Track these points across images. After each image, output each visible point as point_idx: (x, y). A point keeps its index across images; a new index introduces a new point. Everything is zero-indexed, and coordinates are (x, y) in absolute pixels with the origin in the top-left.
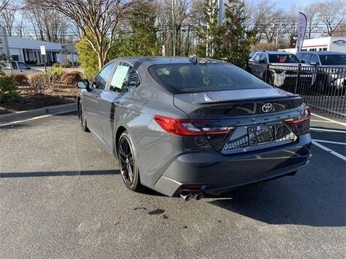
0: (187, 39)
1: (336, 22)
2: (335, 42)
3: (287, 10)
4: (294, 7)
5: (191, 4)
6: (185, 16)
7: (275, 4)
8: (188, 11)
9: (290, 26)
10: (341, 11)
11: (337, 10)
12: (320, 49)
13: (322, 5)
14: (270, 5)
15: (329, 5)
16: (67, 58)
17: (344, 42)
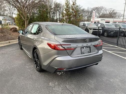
0: (52, 17)
1: (101, 13)
2: (101, 20)
3: (86, 9)
4: (88, 8)
5: (54, 5)
6: (52, 9)
7: (82, 7)
8: (53, 7)
9: (87, 14)
10: (103, 10)
11: (101, 10)
12: (97, 22)
13: (97, 8)
14: (81, 7)
15: (99, 8)
16: (6, 22)
17: (104, 20)
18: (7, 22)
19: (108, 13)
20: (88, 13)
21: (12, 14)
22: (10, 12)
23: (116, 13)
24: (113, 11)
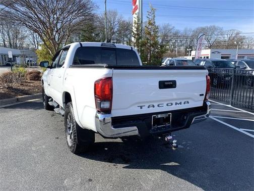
1: (213, 40)
2: (213, 53)
4: (186, 29)
5: (118, 25)
6: (113, 33)
7: (174, 27)
8: (116, 30)
9: (184, 42)
10: (216, 33)
11: (213, 32)
12: (205, 57)
13: (203, 29)
14: (171, 27)
15: (208, 29)
16: (25, 60)
17: (219, 53)
18: (27, 59)
19: (227, 39)
20: (187, 41)
21: (36, 45)
22: (34, 41)
23: (244, 39)
24: (238, 34)
